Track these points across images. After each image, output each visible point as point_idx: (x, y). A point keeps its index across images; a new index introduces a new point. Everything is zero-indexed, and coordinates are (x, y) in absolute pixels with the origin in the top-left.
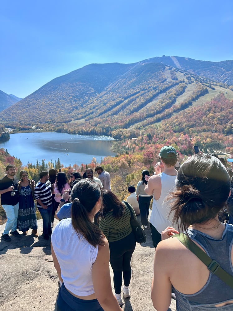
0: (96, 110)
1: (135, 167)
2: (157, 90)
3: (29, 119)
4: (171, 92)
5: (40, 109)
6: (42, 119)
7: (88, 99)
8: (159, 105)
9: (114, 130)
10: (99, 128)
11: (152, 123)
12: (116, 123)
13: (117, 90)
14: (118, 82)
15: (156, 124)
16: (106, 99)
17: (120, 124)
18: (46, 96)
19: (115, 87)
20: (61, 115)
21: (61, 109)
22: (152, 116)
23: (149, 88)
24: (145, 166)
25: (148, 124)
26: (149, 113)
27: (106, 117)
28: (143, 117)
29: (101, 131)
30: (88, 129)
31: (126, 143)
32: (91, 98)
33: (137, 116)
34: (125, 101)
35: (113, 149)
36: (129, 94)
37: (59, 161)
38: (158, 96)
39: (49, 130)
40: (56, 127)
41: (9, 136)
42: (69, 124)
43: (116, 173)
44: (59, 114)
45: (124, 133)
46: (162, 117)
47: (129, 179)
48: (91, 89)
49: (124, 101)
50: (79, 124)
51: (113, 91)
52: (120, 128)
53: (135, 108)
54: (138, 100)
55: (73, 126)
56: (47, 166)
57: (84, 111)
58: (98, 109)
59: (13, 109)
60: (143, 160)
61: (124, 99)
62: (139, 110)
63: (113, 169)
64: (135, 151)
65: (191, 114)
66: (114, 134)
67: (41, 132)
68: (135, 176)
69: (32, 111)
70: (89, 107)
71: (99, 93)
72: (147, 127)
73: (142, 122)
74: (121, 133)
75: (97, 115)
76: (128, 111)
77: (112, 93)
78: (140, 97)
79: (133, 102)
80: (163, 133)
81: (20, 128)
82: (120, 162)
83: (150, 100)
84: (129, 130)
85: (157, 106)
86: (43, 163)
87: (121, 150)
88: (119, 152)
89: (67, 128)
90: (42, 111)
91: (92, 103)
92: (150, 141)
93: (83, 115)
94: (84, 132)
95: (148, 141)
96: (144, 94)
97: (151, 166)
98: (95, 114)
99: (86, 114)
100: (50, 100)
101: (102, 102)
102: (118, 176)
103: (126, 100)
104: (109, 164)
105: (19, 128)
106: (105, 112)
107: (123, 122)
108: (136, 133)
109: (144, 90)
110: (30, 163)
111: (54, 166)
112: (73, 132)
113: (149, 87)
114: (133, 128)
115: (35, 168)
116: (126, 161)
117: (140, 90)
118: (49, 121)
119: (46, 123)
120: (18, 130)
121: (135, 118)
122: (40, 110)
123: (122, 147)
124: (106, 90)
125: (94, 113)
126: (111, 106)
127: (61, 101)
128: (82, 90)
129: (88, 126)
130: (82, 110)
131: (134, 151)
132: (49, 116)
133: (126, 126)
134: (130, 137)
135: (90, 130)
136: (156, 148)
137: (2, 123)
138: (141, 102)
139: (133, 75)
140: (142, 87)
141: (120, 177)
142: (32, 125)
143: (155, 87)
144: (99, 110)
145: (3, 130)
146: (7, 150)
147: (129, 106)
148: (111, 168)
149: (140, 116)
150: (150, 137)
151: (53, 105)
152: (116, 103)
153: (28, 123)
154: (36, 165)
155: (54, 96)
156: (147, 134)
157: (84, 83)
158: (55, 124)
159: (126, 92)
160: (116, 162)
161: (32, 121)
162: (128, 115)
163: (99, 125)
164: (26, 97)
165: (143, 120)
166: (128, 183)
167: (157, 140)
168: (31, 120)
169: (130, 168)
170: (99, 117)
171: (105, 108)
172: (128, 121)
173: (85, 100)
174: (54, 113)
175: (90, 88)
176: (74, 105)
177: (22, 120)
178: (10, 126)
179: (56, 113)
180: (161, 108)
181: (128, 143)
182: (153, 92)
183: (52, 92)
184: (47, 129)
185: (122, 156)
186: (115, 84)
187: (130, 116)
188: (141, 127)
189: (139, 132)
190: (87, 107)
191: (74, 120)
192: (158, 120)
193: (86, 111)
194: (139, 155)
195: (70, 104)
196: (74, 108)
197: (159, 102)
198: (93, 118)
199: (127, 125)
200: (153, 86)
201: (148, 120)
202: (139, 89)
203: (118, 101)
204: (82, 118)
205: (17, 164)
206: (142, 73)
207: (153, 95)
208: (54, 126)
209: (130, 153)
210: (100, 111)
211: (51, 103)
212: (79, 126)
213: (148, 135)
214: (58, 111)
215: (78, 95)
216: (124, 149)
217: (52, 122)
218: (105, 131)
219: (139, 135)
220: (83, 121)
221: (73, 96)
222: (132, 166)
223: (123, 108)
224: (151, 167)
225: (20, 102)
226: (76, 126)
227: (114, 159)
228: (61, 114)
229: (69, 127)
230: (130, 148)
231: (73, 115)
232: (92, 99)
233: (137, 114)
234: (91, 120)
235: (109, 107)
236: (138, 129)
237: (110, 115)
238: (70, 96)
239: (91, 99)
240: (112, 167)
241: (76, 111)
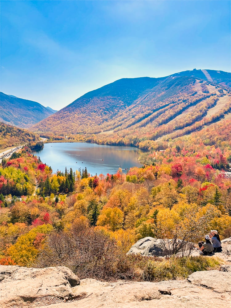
0: (125, 122)
1: (162, 179)
2: (187, 102)
3: (63, 130)
4: (202, 105)
5: (73, 121)
6: (74, 130)
7: (118, 112)
8: (189, 117)
9: (142, 141)
10: (127, 139)
11: (180, 135)
12: (144, 135)
13: (146, 103)
14: (148, 95)
15: (186, 136)
16: (135, 112)
17: (147, 136)
18: (79, 109)
19: (144, 100)
20: (91, 127)
21: (92, 121)
22: (181, 128)
23: (178, 101)
24: (173, 179)
25: (177, 136)
26: (179, 125)
27: (134, 129)
28: (172, 129)
29: (129, 142)
30: (117, 140)
31: (154, 154)
32: (120, 111)
33: (165, 128)
34: (153, 114)
35: (140, 160)
36: (158, 107)
37: (86, 170)
38: (188, 108)
39: (80, 141)
40: (86, 138)
41: (43, 145)
42: (98, 135)
43: (142, 185)
44: (90, 126)
45: (152, 145)
46: (192, 129)
47: (155, 192)
48: (121, 103)
49: (152, 113)
50: (108, 135)
51: (142, 104)
52: (147, 139)
53: (164, 120)
54: (167, 112)
55: (102, 136)
56: (74, 174)
57: (114, 123)
58: (127, 121)
59: (48, 120)
60: (171, 172)
61: (152, 111)
62: (167, 122)
63: (138, 180)
64: (162, 162)
65: (223, 127)
66: (141, 145)
67: (73, 142)
68: (161, 189)
69: (65, 122)
70: (118, 119)
71: (128, 106)
72: (176, 139)
73: (171, 134)
74: (149, 144)
75: (126, 127)
76: (156, 123)
77: (141, 106)
78: (169, 109)
79: (162, 114)
80: (193, 146)
81: (54, 138)
82: (146, 173)
83: (180, 112)
84: (157, 142)
85: (187, 118)
86: (71, 171)
87: (148, 161)
88: (146, 163)
89: (96, 139)
90: (75, 123)
91: (121, 115)
92: (179, 153)
93: (112, 127)
94: (112, 142)
95: (177, 154)
96: (173, 107)
97: (180, 179)
98: (123, 126)
99: (114, 126)
100: (82, 113)
101: (131, 115)
102: (144, 187)
103: (155, 113)
104: (135, 175)
105: (53, 138)
106: (134, 124)
107: (151, 134)
108: (164, 145)
109: (173, 102)
110: (60, 171)
111: (82, 174)
112: (102, 143)
113: (179, 100)
114: (161, 140)
115: (63, 176)
116: (152, 173)
117: (169, 103)
118: (80, 132)
119: (77, 134)
120: (52, 140)
121: (164, 130)
122: (73, 122)
123: (149, 158)
124: (135, 103)
125: (123, 125)
126: (139, 119)
127: (92, 113)
128: (113, 103)
129: (116, 137)
130: (111, 122)
131: (161, 163)
132: (81, 127)
133: (154, 138)
134: (158, 149)
135: (118, 141)
136: (185, 160)
137: (38, 133)
138: (170, 115)
139: (163, 88)
140: (171, 100)
141: (145, 189)
142: (65, 135)
143: (185, 100)
144: (127, 122)
145: (38, 139)
146: (39, 158)
147: (158, 118)
148: (137, 179)
149: (169, 128)
150: (178, 149)
151: (84, 118)
152: (144, 116)
153: (61, 134)
154: (64, 173)
155: (86, 109)
156: (176, 146)
157: (115, 97)
158: (85, 134)
159: (155, 105)
160: (142, 173)
161: (65, 131)
162: (156, 127)
163: (126, 136)
164: (61, 109)
165: (172, 132)
166: (154, 196)
167: (187, 153)
168: (65, 130)
169: (156, 180)
170: (127, 129)
171: (133, 120)
172: (156, 133)
173: (114, 113)
174: (85, 125)
175: (120, 101)
176: (104, 117)
177: (56, 131)
178: (45, 136)
179: (87, 125)
180: (191, 120)
181: (155, 155)
182: (183, 105)
183: (85, 106)
184: (78, 139)
185: (149, 167)
186: (144, 98)
187: (159, 128)
188: (169, 139)
189: (168, 144)
190: (116, 119)
191: (104, 131)
192: (188, 133)
193: (115, 124)
194: (167, 168)
195: (100, 116)
196: (104, 120)
197: (189, 115)
198: (121, 129)
199: (155, 137)
200: (183, 99)
201: (177, 132)
202: (168, 102)
203: (147, 113)
204: (111, 129)
205: (47, 171)
206: (172, 87)
207: (183, 108)
208: (84, 137)
209: (157, 165)
210: (129, 123)
211: (83, 116)
212: (108, 137)
213: (176, 147)
214: (89, 123)
215: (108, 108)
216: (151, 161)
217: (83, 133)
218: (132, 142)
219: (167, 147)
220: (111, 132)
221: (103, 109)
222: (158, 178)
223: (151, 120)
224: (179, 180)
225: (56, 114)
226: (105, 137)
227: (141, 170)
228: (91, 126)
229: (98, 138)
230: (158, 159)
231: (103, 127)
232: (122, 111)
233: (166, 127)
234: (119, 132)
235: (137, 119)
236: (167, 141)
237: (138, 127)
238: (100, 109)
239: (120, 112)
240: (138, 178)
241: (106, 123)
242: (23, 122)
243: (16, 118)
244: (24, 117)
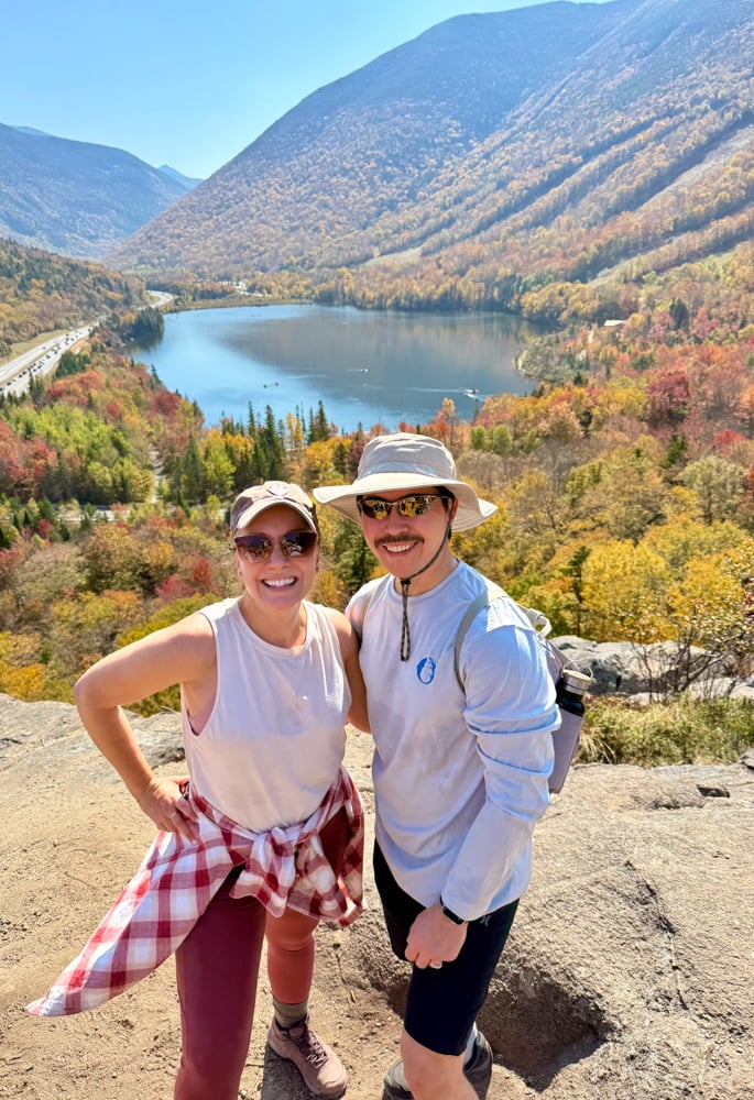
0: (467, 208)
1: (609, 437)
2: (728, 109)
3: (225, 256)
5: (263, 217)
6: (267, 255)
7: (436, 167)
8: (734, 176)
9: (534, 288)
10: (475, 282)
11: (694, 256)
12: (544, 260)
13: (553, 123)
14: (562, 87)
15: (713, 259)
16: (506, 164)
17: (556, 265)
18: (282, 166)
19: (547, 109)
20: (333, 237)
21: (334, 213)
22: (695, 224)
23: (692, 106)
24: (650, 433)
25: (678, 262)
26: (688, 212)
27: (502, 236)
28: (660, 231)
29: (483, 294)
30: (433, 287)
31: (579, 341)
32: (446, 163)
33: (633, 228)
34: (584, 168)
35: (523, 366)
36: (607, 137)
37: (321, 412)
38: (729, 138)
39: (293, 297)
40: (316, 284)
41: (160, 320)
42: (361, 270)
43: (529, 459)
44: (327, 233)
45: (576, 300)
46: (742, 227)
47: (580, 485)
48: (449, 126)
49: (581, 165)
50: (398, 270)
51: (539, 126)
52: (556, 279)
53: (629, 193)
54: (641, 159)
55: (376, 276)
56: (282, 427)
57: (421, 215)
58: (474, 206)
59: (170, 222)
60: (645, 408)
61: (580, 157)
62: (641, 204)
63: (517, 443)
64: (613, 371)
66: (532, 305)
67: (266, 305)
68: (604, 473)
69: (233, 226)
70: (439, 200)
71: (482, 141)
72: (673, 274)
73: (652, 252)
74: (562, 299)
75: (469, 231)
76: (596, 208)
77: (532, 136)
78: (650, 145)
79: (621, 168)
80: (738, 299)
81: (196, 289)
82: (546, 417)
83: (695, 157)
84: (594, 287)
85: (725, 180)
86: (270, 418)
87: (558, 368)
88: (549, 377)
89: (353, 286)
90: (268, 224)
91: (451, 181)
92: (681, 331)
93: (415, 234)
94: (415, 299)
95: (673, 333)
96: (669, 132)
97: (679, 433)
98: (461, 228)
99: (424, 228)
100: (295, 180)
101: (491, 176)
102: (536, 469)
103: (590, 164)
104: (502, 426)
105: (192, 290)
106: (503, 214)
107: (573, 254)
108: (622, 298)
109: (671, 113)
110: (229, 418)
111: (307, 428)
112: (376, 302)
113: (696, 101)
114: (613, 277)
115: (242, 433)
116: (573, 413)
117: (653, 115)
118: (291, 263)
119: (281, 269)
120: (190, 298)
121: (624, 239)
122: (263, 222)
123: (562, 357)
124: (510, 126)
125: (459, 222)
126: (525, 192)
127: (334, 180)
128: (417, 130)
129: (432, 278)
130: (410, 214)
131: (608, 372)
132: (291, 242)
133: (584, 273)
134: (599, 317)
135: (440, 290)
136: (703, 359)
137: (139, 273)
138: (654, 169)
139: (628, 50)
140: (661, 100)
141: (542, 476)
142: (235, 279)
143: (719, 96)
144: (476, 211)
145: (141, 299)
146: (154, 370)
147: (604, 186)
148: (511, 438)
149: (646, 228)
150: (680, 315)
151: (306, 201)
152: (546, 178)
153: (221, 271)
154: (246, 423)
155: (310, 161)
156: (670, 303)
157: (424, 104)
158: (313, 271)
159: (593, 128)
160: (532, 416)
161: (236, 262)
162: (595, 224)
163: (473, 268)
164: (214, 172)
165: (656, 244)
166: (574, 500)
167: (713, 329)
168: (233, 258)
169: (586, 441)
170: (477, 239)
171: (502, 198)
172: (593, 249)
173: (423, 173)
174: (310, 231)
175: (447, 120)
176: (383, 192)
177: (203, 262)
178: (164, 285)
179: (317, 230)
180: (741, 188)
181: (585, 341)
182: (713, 122)
183: (305, 149)
184: (287, 292)
185: (560, 391)
186: (547, 97)
187: (605, 228)
188: (645, 273)
189: (638, 296)
190: (432, 200)
191: (382, 255)
192: (724, 244)
193: (426, 217)
194: (630, 390)
195: (367, 190)
196: (383, 205)
197: (735, 165)
198: (453, 242)
199: (588, 267)
200: (712, 96)
201: (678, 245)
202: (648, 113)
203: (557, 166)
204: (412, 243)
205: (188, 419)
206: (670, 38)
207: (710, 135)
208: (309, 281)
209: (591, 382)
210: (482, 214)
211: (299, 192)
212: (398, 275)
213: (672, 307)
214: (325, 222)
215: (397, 155)
216: (567, 366)
217: (303, 265)
218: (496, 294)
219: (634, 308)
220: (412, 255)
221: (379, 160)
222: (594, 433)
223: (576, 195)
224: (675, 438)
225: (196, 192)
226: (388, 276)
227: (526, 404)
228: (333, 233)
229: (360, 285)
230: (596, 359)
231: (379, 235)
232: (454, 164)
233: (634, 220)
234: (443, 253)
235: (518, 193)
236: (634, 281)
237: (521, 229)
238: (367, 159)
239: (447, 167)
240: (516, 436)
241: (389, 219)
242: (82, 235)
243: (56, 221)
244: (81, 214)
